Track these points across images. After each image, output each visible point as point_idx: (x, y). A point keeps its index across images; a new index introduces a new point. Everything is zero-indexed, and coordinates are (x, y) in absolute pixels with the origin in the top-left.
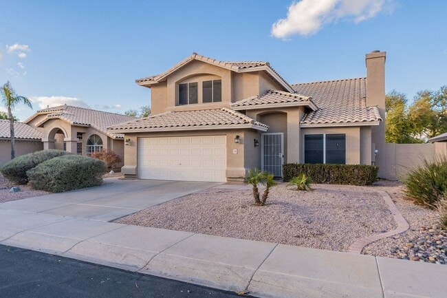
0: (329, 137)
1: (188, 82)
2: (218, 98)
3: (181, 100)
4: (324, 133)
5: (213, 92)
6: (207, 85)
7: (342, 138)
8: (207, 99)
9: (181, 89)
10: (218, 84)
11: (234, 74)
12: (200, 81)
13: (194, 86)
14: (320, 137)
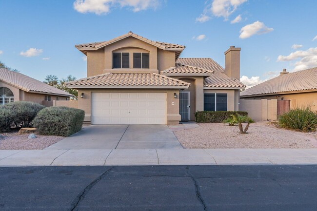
0: (218, 95)
1: (121, 52)
2: (146, 65)
3: (116, 65)
4: (216, 93)
5: (142, 61)
6: (136, 56)
7: (225, 96)
8: (136, 65)
9: (116, 56)
10: (146, 56)
12: (131, 52)
13: (127, 55)
14: (213, 95)
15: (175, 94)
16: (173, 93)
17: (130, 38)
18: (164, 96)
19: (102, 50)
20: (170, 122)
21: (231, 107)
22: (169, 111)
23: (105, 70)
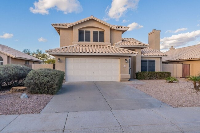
0: (150, 61)
1: (85, 30)
2: (102, 40)
3: (81, 39)
4: (148, 59)
5: (99, 37)
6: (95, 33)
7: (154, 61)
8: (95, 40)
9: (81, 33)
10: (102, 33)
11: (111, 30)
12: (92, 31)
13: (89, 32)
14: (146, 61)
15: (126, 60)
16: (124, 59)
17: (92, 20)
18: (118, 61)
19: (71, 28)
20: (123, 80)
21: (158, 69)
22: (122, 71)
23: (73, 42)
